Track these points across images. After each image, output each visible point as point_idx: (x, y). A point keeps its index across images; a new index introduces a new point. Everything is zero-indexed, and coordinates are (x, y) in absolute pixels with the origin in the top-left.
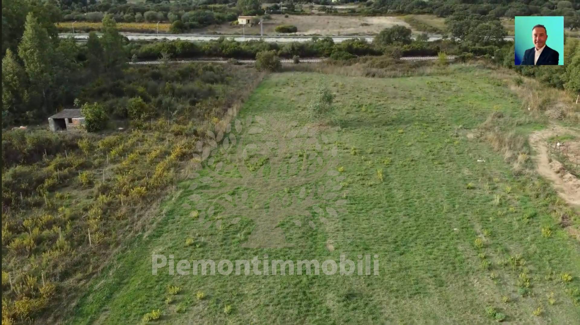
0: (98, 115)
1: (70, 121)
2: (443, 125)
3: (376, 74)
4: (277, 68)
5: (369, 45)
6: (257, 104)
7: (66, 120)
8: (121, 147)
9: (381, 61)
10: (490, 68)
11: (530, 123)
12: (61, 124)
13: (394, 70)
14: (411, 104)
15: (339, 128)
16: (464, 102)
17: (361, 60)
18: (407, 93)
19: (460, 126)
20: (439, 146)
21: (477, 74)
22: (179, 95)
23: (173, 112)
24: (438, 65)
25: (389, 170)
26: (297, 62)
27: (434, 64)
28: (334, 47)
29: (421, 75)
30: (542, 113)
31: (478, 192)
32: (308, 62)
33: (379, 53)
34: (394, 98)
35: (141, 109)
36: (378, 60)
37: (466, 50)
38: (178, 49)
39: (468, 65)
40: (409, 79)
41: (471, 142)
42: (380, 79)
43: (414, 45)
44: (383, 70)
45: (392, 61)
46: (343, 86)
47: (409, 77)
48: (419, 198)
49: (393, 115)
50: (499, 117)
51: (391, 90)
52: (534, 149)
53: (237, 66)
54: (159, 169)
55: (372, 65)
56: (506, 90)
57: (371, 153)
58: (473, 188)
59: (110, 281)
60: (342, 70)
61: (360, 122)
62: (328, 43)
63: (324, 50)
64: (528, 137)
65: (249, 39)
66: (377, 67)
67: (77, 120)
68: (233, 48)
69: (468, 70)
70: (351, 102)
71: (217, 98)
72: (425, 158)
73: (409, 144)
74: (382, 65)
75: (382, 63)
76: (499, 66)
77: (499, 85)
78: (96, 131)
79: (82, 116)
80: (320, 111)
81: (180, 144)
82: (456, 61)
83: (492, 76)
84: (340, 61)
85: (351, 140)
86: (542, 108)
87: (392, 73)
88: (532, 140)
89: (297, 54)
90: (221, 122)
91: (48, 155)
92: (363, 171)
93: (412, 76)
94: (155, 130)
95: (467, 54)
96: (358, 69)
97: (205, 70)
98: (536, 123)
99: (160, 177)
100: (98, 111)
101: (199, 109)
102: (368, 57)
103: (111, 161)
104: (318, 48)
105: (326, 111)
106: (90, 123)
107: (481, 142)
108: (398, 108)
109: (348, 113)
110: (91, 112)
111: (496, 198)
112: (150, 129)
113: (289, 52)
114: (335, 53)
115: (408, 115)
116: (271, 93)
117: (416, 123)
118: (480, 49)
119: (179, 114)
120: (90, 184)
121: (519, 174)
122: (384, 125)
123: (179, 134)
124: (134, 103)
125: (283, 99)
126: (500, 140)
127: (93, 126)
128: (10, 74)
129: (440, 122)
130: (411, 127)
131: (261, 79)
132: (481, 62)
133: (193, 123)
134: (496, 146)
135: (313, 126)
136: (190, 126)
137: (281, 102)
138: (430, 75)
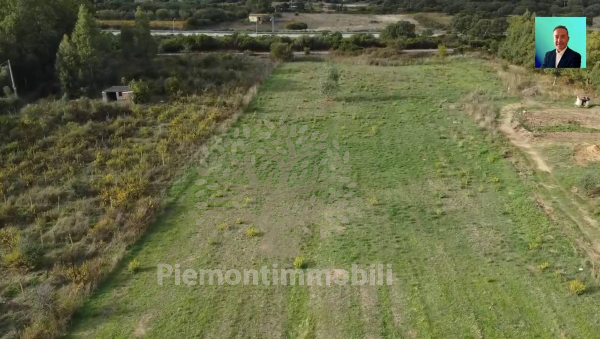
0: (143, 90)
1: (120, 94)
2: (431, 100)
3: (380, 63)
4: (290, 58)
5: (375, 39)
6: (273, 86)
7: (117, 93)
8: (167, 112)
9: (385, 51)
10: (485, 58)
11: (505, 98)
12: (112, 96)
13: (396, 59)
14: (406, 85)
15: (344, 102)
16: (454, 84)
17: (366, 52)
18: (404, 78)
19: (445, 100)
20: (425, 113)
21: (471, 63)
22: (207, 77)
23: (204, 89)
24: (438, 56)
25: (381, 128)
26: (308, 53)
27: (433, 55)
28: (342, 40)
29: (420, 64)
30: (519, 92)
31: (447, 140)
32: (318, 54)
33: (384, 46)
34: (394, 81)
35: (176, 87)
36: (382, 51)
37: (466, 43)
38: (197, 42)
39: (465, 56)
40: (409, 67)
41: (452, 110)
42: (382, 67)
43: (417, 38)
44: (386, 60)
45: (394, 52)
46: (349, 73)
47: (408, 65)
48: (401, 143)
49: (391, 94)
50: (481, 94)
51: (391, 75)
52: (502, 115)
53: (253, 57)
54: (202, 125)
55: (376, 56)
56: (494, 75)
57: (368, 118)
58: (444, 138)
59: (184, 181)
60: (349, 60)
61: (362, 99)
62: (337, 37)
63: (333, 43)
64: (501, 108)
65: (261, 35)
66: (381, 57)
67: (126, 93)
68: (248, 41)
69: (464, 60)
70: (356, 83)
71: (239, 81)
72: (411, 121)
73: (401, 112)
74: (385, 55)
75: (385, 53)
76: (494, 57)
77: (488, 72)
78: (143, 102)
79: (130, 90)
80: (328, 88)
81: (214, 111)
82: (454, 53)
83: (484, 64)
84: (348, 52)
85: (354, 109)
86: (520, 88)
87: (395, 62)
88: (503, 110)
89: (307, 47)
90: (245, 97)
91: (110, 117)
92: (361, 129)
93: (412, 64)
94: (191, 103)
95: (465, 46)
96: (363, 59)
97: (225, 59)
98: (511, 98)
99: (204, 129)
100: (143, 86)
101: (225, 88)
102: (373, 48)
103: (162, 121)
104: (327, 41)
105: (333, 87)
106: (137, 96)
107: (460, 110)
108: (395, 88)
109: (352, 92)
110: (138, 87)
111: (460, 143)
112: (187, 102)
113: (300, 45)
114: (343, 45)
115: (403, 93)
116: (285, 77)
117: (409, 98)
118: (478, 42)
119: (208, 91)
120: (150, 134)
121: (483, 130)
122: (381, 100)
123: (211, 104)
124: (170, 82)
125: (296, 82)
126: (475, 109)
127: (141, 98)
128: (67, 55)
129: (429, 98)
130: (403, 101)
131: (276, 67)
132: (477, 53)
133: (221, 97)
134: (470, 113)
135: (322, 101)
136: (219, 99)
137: (294, 84)
138: (429, 64)
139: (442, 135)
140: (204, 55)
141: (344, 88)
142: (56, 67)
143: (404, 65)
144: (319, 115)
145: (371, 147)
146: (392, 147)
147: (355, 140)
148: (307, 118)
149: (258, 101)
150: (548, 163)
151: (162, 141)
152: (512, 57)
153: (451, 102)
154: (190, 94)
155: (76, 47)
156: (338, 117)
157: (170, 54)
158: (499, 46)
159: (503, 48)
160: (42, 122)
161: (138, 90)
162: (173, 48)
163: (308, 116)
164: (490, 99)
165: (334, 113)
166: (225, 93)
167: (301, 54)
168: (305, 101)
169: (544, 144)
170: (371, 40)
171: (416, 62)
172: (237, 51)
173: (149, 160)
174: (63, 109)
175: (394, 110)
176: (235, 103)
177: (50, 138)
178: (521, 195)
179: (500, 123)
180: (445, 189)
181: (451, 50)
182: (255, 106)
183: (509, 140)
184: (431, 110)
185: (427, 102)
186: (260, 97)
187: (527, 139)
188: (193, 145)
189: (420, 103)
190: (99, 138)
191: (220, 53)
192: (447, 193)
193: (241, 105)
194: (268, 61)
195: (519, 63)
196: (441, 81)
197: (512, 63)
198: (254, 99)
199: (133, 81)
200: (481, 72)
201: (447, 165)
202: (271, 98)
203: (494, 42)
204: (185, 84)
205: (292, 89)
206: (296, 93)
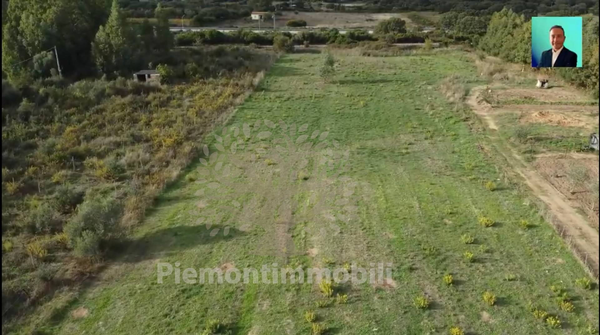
0: (168, 73)
1: (149, 76)
2: (413, 83)
3: (371, 54)
4: (291, 50)
5: (369, 34)
6: (277, 72)
7: (146, 75)
8: (190, 90)
9: (376, 44)
10: (467, 51)
11: (477, 81)
12: (142, 78)
13: (386, 51)
14: (393, 71)
15: (339, 84)
16: (434, 71)
18: (392, 66)
19: (425, 83)
20: (406, 92)
21: (454, 55)
22: (221, 65)
23: (219, 74)
24: (424, 49)
25: (368, 103)
26: (307, 46)
27: (421, 47)
28: (338, 35)
29: (408, 55)
30: (490, 76)
31: (421, 111)
32: (316, 47)
33: (376, 40)
34: (382, 68)
36: (374, 44)
37: (451, 37)
38: (207, 36)
39: (449, 48)
40: (397, 58)
41: (429, 90)
42: (373, 57)
43: (407, 34)
44: (377, 52)
45: (385, 45)
46: (344, 62)
47: (397, 56)
48: (383, 113)
49: (379, 78)
50: (456, 78)
51: (382, 63)
52: (471, 93)
53: (258, 49)
54: (220, 100)
55: (369, 48)
56: (472, 64)
57: (358, 96)
58: (419, 109)
60: (344, 52)
61: (354, 82)
62: (334, 33)
63: (330, 37)
64: (471, 88)
65: (264, 31)
66: (373, 49)
67: (153, 76)
68: (252, 36)
69: (447, 52)
70: (349, 70)
71: (247, 68)
72: (394, 98)
73: (386, 91)
74: (377, 48)
75: (377, 46)
76: (475, 50)
77: (467, 61)
78: (168, 83)
79: (157, 73)
80: (325, 73)
81: (229, 90)
82: (440, 46)
83: (464, 56)
84: (343, 45)
85: (346, 90)
86: (491, 74)
87: (385, 53)
88: (473, 90)
89: (307, 40)
90: (254, 79)
91: (144, 93)
92: (351, 103)
93: (400, 56)
94: (209, 84)
95: (450, 40)
96: (357, 50)
97: (234, 50)
98: (482, 81)
99: (223, 102)
100: (168, 70)
101: (236, 73)
102: (366, 42)
103: (187, 97)
104: (325, 35)
105: (329, 72)
106: (163, 78)
107: (435, 90)
108: (383, 73)
109: (346, 76)
110: (164, 70)
111: (431, 113)
112: (205, 83)
113: (300, 39)
114: (339, 39)
115: (390, 78)
116: (287, 65)
117: (394, 81)
118: (462, 37)
119: (222, 75)
120: (179, 106)
121: (452, 103)
122: (371, 83)
123: (226, 85)
124: (190, 67)
125: (297, 69)
126: (448, 88)
127: (165, 80)
128: (102, 43)
129: (411, 81)
130: (389, 84)
131: (279, 58)
132: (461, 46)
133: (234, 80)
134: (444, 92)
135: (320, 82)
136: (232, 81)
137: (296, 70)
138: (416, 55)
139: (417, 107)
140: (214, 48)
141: (339, 74)
142: (93, 54)
143: (393, 56)
144: (317, 93)
145: (359, 116)
146: (376, 115)
147: (347, 110)
148: (306, 96)
149: (265, 83)
150: (497, 124)
151: (191, 109)
152: (491, 49)
153: (430, 84)
154: (208, 77)
155: (109, 36)
156: (333, 95)
157: (182, 47)
158: (480, 40)
159: (483, 42)
160: (92, 95)
161: (163, 72)
162: (187, 41)
163: (308, 94)
164: (464, 82)
165: (330, 92)
166: (237, 76)
167: (302, 47)
168: (305, 84)
169: (498, 112)
170: (365, 34)
171: (404, 54)
172: (243, 45)
173: (183, 121)
174: (106, 86)
175: (380, 90)
176: (246, 84)
177: (101, 106)
178: (469, 142)
179: (469, 99)
180: (412, 140)
181: (438, 44)
182: (262, 87)
183: (471, 110)
184: (411, 89)
185: (409, 84)
186: (266, 80)
187: (486, 109)
188: (216, 113)
189: (403, 84)
190: (141, 107)
191: (229, 45)
192: (413, 142)
193: (251, 85)
194: (271, 53)
195: (496, 55)
196: (424, 68)
197: (490, 55)
198: (261, 82)
199: (159, 66)
200: (461, 62)
201: (418, 126)
202: (276, 81)
203: (476, 36)
204: (201, 70)
205: (294, 75)
206: (297, 77)
